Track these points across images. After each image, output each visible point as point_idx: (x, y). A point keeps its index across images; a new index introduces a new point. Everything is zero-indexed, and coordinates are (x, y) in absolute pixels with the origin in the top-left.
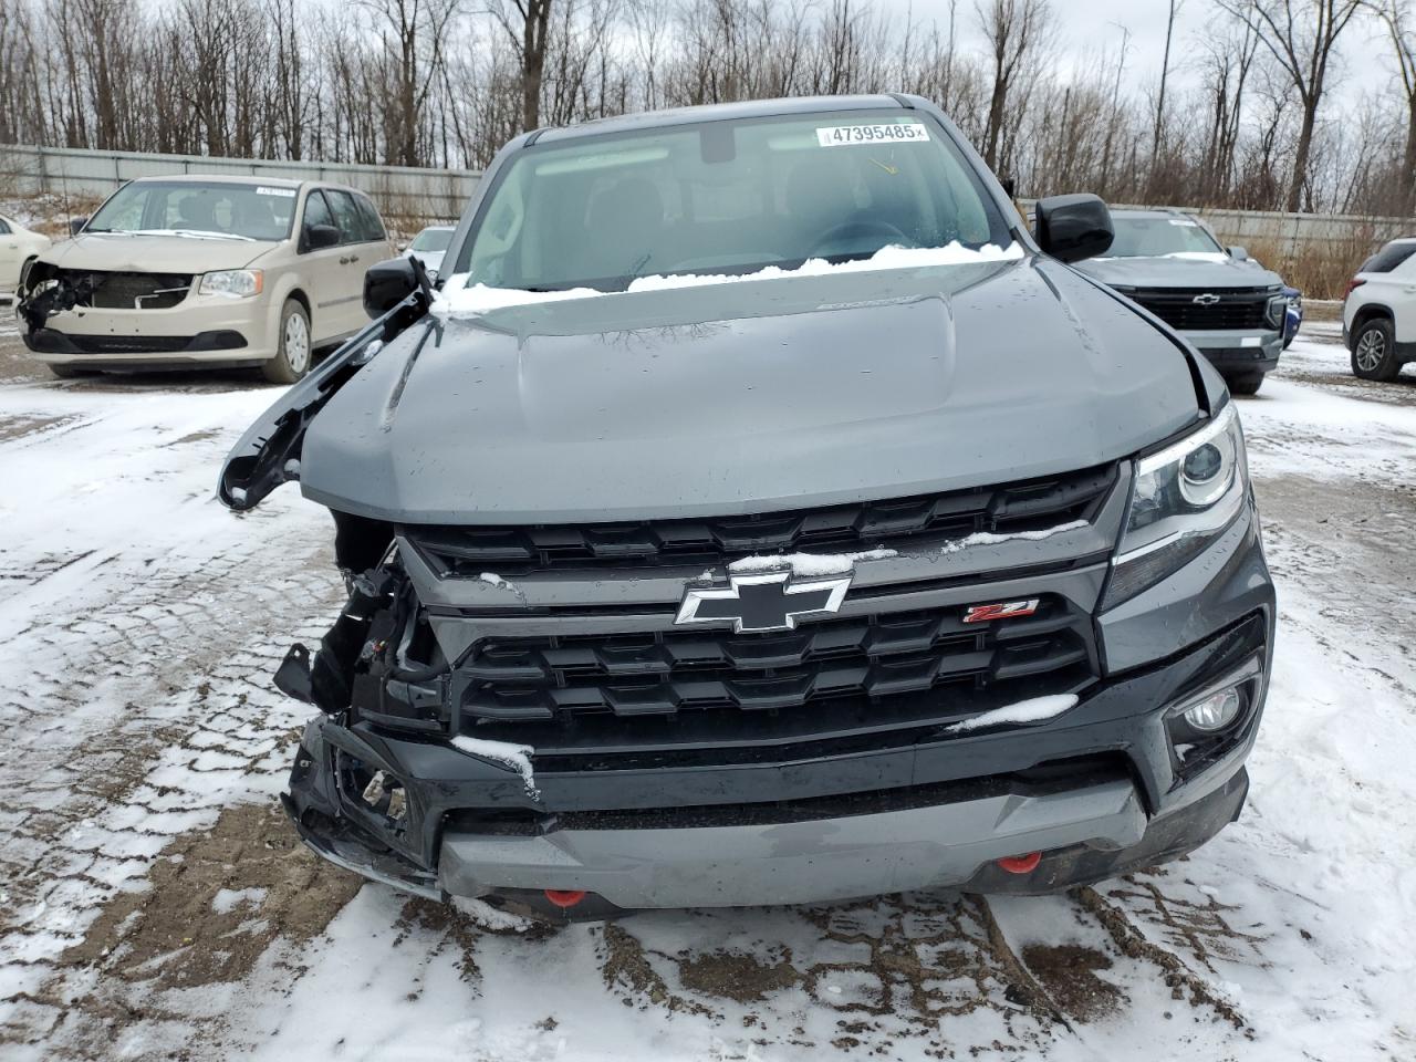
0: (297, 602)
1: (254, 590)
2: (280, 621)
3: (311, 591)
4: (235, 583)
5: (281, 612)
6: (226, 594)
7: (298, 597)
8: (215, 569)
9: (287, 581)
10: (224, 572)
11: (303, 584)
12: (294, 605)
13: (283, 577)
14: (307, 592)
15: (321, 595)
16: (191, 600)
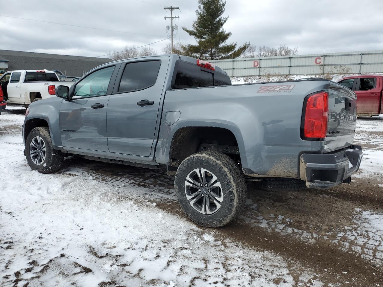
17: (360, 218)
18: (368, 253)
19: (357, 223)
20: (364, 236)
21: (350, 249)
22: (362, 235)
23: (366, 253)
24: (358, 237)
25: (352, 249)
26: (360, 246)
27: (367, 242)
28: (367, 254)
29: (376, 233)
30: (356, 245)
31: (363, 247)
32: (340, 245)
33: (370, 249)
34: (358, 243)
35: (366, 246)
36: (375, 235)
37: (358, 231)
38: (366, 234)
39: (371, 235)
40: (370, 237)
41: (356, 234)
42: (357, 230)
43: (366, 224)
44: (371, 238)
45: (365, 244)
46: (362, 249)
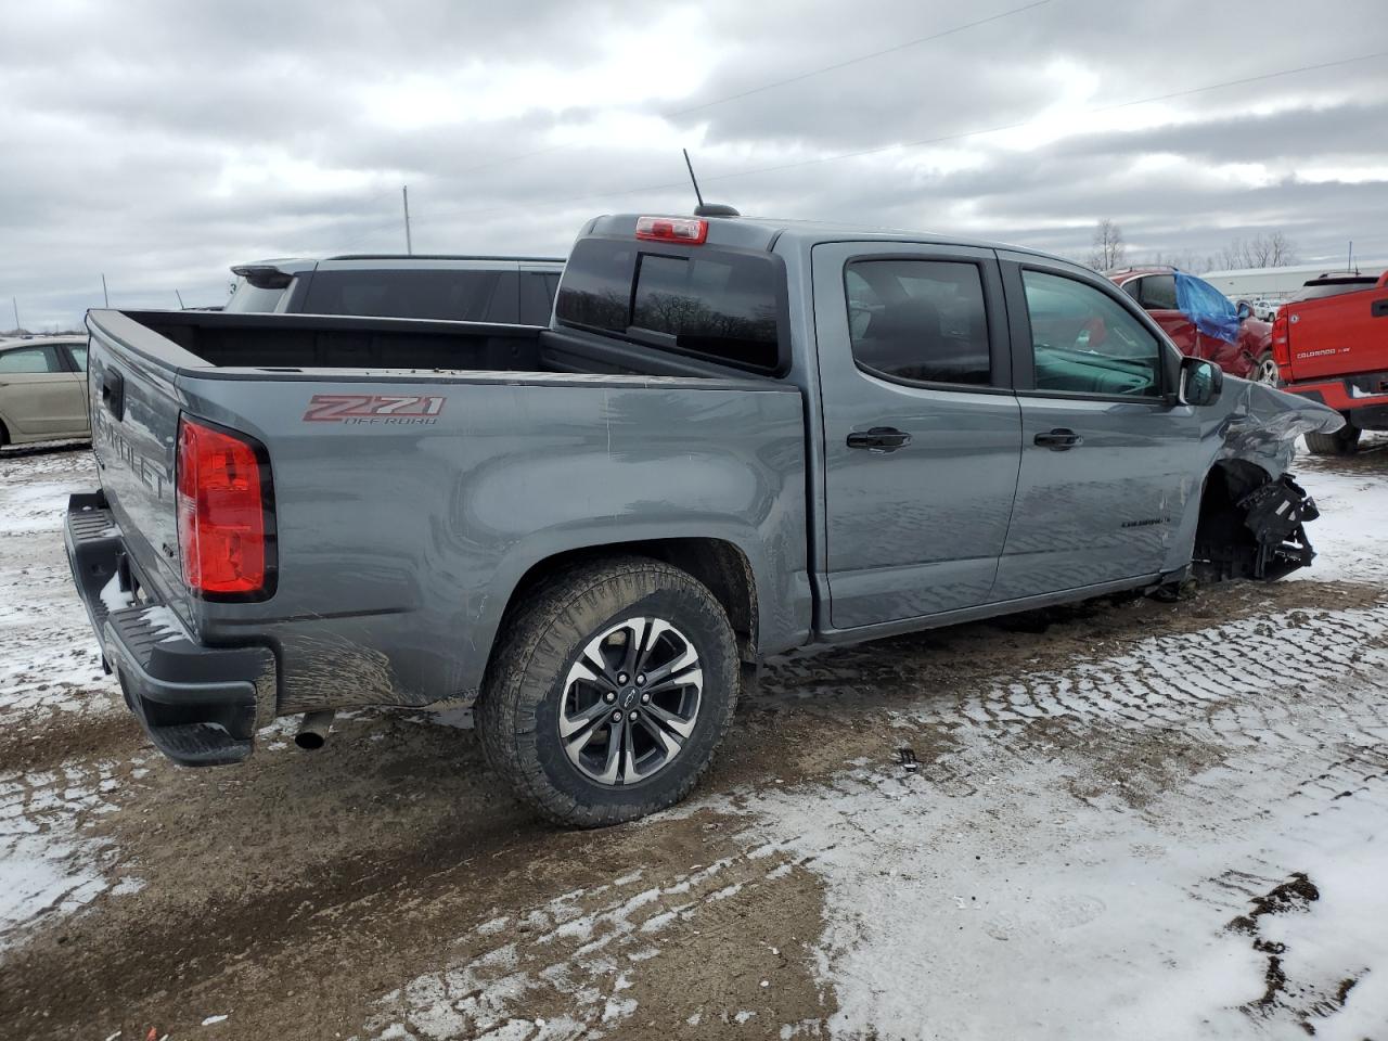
0: (1257, 714)
1: (1302, 740)
2: (1281, 698)
3: (1236, 720)
4: (1322, 753)
5: (1278, 707)
6: (1335, 741)
7: (1253, 718)
8: (1346, 778)
9: (1257, 739)
10: (1333, 772)
11: (1241, 732)
12: (1261, 710)
13: (1260, 746)
14: (1240, 720)
15: (1227, 712)
16: (1377, 741)
17: (99, 859)
18: (9, 786)
19: (93, 840)
20: (43, 812)
21: (59, 772)
22: (50, 811)
23: (14, 784)
24: (58, 803)
25: (54, 774)
26: (39, 789)
27: (25, 804)
28: (10, 782)
29: (13, 839)
30: (50, 786)
31: (30, 790)
32: (87, 764)
33: (8, 795)
34: (50, 793)
35: (23, 795)
36: (14, 831)
37: (72, 815)
38: (42, 820)
39: (28, 826)
40: (27, 819)
41: (70, 805)
42: (74, 817)
43: (63, 850)
44: (20, 818)
45: (29, 796)
46: (27, 785)
